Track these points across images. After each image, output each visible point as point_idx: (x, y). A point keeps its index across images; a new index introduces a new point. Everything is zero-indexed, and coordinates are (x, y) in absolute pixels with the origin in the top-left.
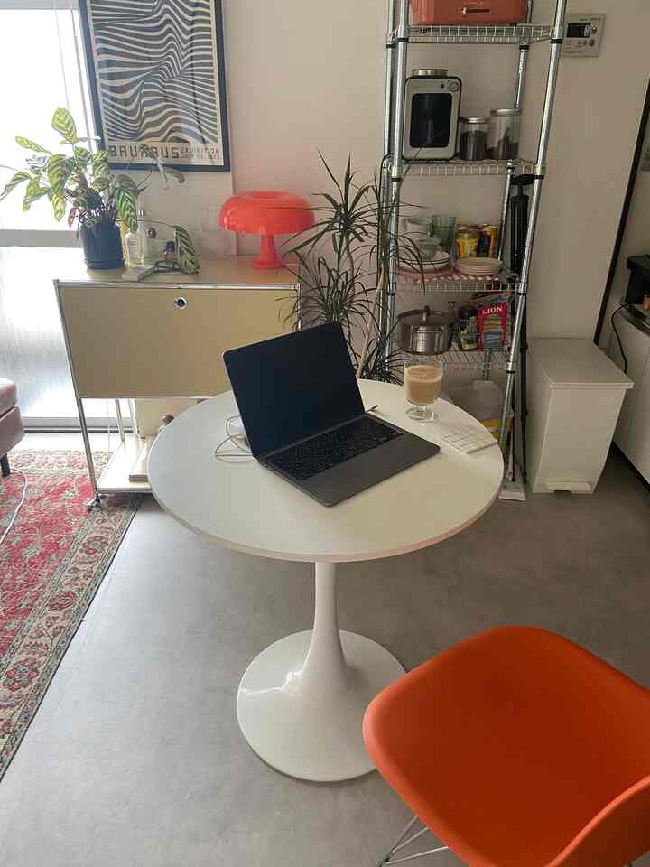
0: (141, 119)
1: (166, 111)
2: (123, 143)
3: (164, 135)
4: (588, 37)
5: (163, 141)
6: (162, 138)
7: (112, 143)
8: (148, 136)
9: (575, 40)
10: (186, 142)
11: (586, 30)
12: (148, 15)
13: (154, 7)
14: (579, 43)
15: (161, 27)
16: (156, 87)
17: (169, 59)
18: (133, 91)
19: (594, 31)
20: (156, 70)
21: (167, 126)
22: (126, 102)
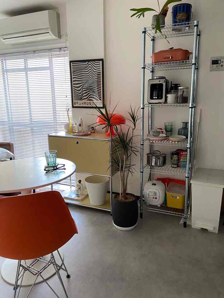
0: (82, 95)
1: (89, 92)
2: (78, 101)
3: (88, 99)
4: (220, 64)
5: (87, 100)
6: (87, 99)
7: (75, 101)
8: (84, 99)
9: (215, 65)
10: (93, 100)
11: (219, 62)
12: (86, 68)
13: (86, 66)
14: (217, 66)
15: (88, 71)
16: (86, 86)
17: (90, 79)
18: (80, 88)
19: (223, 62)
20: (86, 82)
21: (89, 96)
22: (79, 90)
